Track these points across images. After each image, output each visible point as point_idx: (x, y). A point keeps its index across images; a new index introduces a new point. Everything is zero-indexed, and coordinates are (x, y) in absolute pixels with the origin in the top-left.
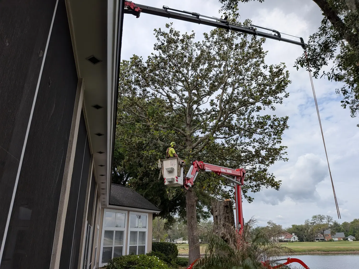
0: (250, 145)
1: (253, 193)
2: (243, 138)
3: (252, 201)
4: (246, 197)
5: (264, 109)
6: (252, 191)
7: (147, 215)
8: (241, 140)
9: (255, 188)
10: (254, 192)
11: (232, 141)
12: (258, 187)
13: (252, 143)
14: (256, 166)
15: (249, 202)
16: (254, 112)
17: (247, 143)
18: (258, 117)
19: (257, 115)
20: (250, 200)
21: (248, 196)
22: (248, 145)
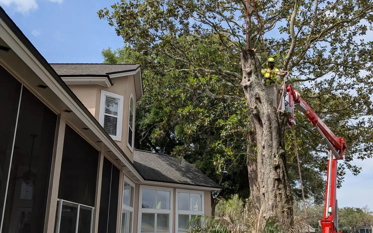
0: (353, 88)
1: (361, 160)
2: (343, 78)
3: (359, 172)
4: (350, 166)
5: (371, 29)
6: (359, 158)
7: (203, 193)
8: (340, 82)
9: (364, 153)
10: (363, 158)
11: (325, 84)
12: (369, 152)
13: (355, 85)
14: (363, 119)
15: (355, 174)
16: (357, 35)
17: (347, 85)
18: (362, 43)
19: (361, 40)
20: (355, 171)
21: (352, 165)
22: (349, 88)
